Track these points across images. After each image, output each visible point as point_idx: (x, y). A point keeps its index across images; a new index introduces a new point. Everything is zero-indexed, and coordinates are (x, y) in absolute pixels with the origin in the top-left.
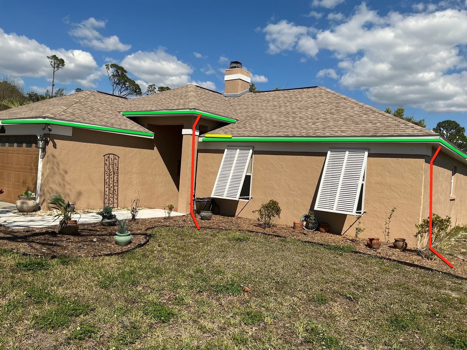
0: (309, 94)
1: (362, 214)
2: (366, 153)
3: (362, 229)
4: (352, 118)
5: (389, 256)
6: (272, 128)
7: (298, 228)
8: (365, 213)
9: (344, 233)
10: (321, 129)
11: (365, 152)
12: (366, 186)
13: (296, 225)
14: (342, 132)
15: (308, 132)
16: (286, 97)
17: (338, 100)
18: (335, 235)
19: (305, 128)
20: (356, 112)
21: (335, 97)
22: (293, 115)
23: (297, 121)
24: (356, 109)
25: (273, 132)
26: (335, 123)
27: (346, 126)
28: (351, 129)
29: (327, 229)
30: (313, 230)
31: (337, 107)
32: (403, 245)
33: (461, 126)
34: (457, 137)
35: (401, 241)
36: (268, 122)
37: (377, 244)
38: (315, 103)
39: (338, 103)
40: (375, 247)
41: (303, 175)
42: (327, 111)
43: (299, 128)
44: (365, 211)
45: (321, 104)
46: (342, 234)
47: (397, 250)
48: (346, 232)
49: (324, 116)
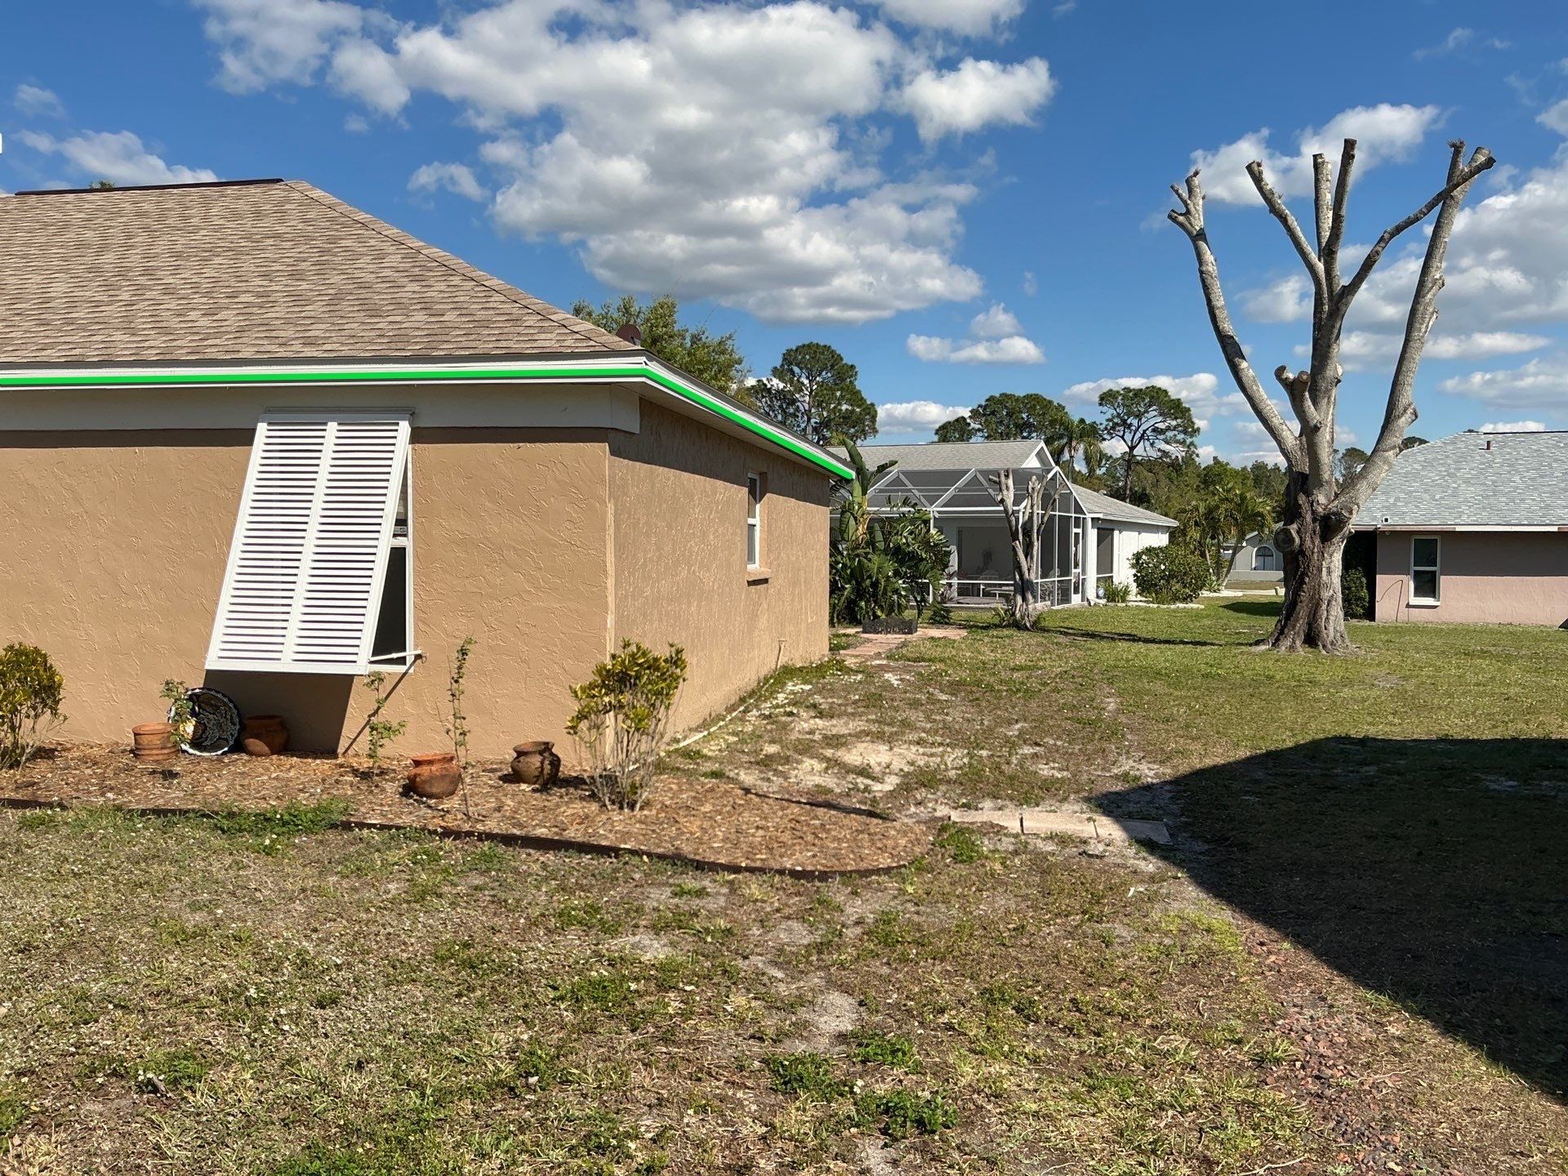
0: (241, 205)
1: (408, 663)
2: (404, 428)
3: (395, 725)
4: (363, 293)
5: (478, 821)
6: (26, 332)
7: (154, 752)
8: (419, 661)
9: (347, 745)
10: (229, 333)
11: (397, 424)
12: (416, 556)
13: (145, 740)
14: (309, 342)
15: (175, 344)
16: (141, 214)
17: (337, 230)
18: (310, 760)
19: (165, 331)
20: (387, 273)
21: (332, 220)
22: (142, 280)
23: (147, 303)
24: (394, 260)
25: (24, 347)
26: (296, 309)
27: (329, 320)
28: (343, 333)
29: (279, 740)
30: (220, 752)
31: (323, 252)
32: (542, 767)
33: (848, 360)
34: (838, 394)
35: (534, 753)
36: (24, 305)
37: (443, 777)
38: (249, 238)
39: (333, 240)
40: (435, 790)
41: (169, 528)
42: (281, 268)
43: (144, 329)
44: (419, 652)
45: (271, 241)
46: (340, 750)
47: (524, 786)
48: (355, 740)
49: (264, 283)
